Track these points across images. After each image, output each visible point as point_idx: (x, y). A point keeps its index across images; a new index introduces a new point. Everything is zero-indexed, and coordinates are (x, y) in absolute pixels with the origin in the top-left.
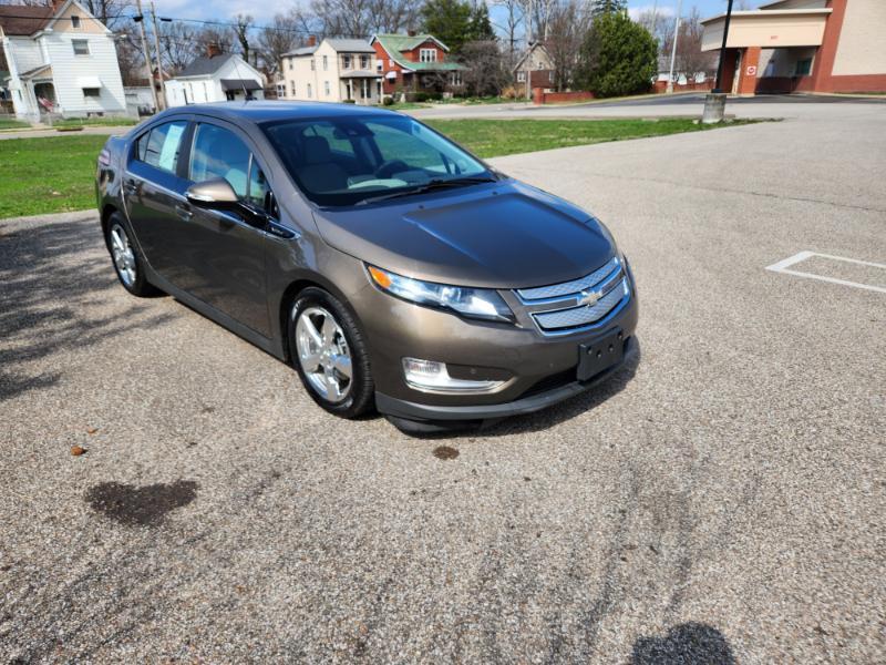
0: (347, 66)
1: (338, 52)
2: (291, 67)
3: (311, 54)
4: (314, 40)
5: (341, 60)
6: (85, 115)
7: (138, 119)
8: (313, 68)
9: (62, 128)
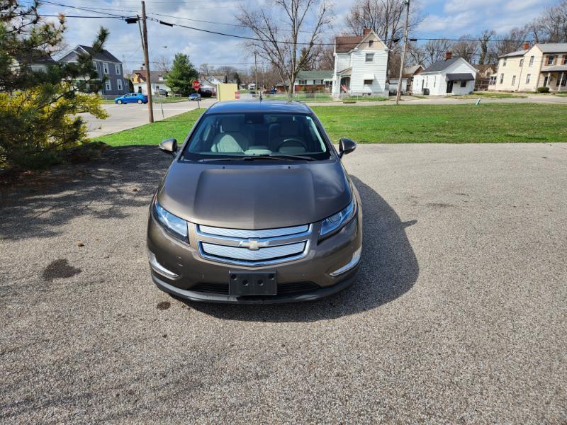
0: (549, 63)
1: (544, 53)
2: (505, 64)
3: (522, 56)
4: (528, 47)
5: (545, 59)
6: (361, 95)
7: (388, 97)
8: (521, 65)
9: (346, 101)
